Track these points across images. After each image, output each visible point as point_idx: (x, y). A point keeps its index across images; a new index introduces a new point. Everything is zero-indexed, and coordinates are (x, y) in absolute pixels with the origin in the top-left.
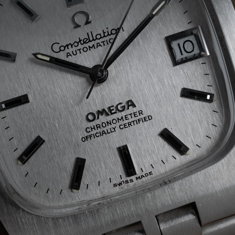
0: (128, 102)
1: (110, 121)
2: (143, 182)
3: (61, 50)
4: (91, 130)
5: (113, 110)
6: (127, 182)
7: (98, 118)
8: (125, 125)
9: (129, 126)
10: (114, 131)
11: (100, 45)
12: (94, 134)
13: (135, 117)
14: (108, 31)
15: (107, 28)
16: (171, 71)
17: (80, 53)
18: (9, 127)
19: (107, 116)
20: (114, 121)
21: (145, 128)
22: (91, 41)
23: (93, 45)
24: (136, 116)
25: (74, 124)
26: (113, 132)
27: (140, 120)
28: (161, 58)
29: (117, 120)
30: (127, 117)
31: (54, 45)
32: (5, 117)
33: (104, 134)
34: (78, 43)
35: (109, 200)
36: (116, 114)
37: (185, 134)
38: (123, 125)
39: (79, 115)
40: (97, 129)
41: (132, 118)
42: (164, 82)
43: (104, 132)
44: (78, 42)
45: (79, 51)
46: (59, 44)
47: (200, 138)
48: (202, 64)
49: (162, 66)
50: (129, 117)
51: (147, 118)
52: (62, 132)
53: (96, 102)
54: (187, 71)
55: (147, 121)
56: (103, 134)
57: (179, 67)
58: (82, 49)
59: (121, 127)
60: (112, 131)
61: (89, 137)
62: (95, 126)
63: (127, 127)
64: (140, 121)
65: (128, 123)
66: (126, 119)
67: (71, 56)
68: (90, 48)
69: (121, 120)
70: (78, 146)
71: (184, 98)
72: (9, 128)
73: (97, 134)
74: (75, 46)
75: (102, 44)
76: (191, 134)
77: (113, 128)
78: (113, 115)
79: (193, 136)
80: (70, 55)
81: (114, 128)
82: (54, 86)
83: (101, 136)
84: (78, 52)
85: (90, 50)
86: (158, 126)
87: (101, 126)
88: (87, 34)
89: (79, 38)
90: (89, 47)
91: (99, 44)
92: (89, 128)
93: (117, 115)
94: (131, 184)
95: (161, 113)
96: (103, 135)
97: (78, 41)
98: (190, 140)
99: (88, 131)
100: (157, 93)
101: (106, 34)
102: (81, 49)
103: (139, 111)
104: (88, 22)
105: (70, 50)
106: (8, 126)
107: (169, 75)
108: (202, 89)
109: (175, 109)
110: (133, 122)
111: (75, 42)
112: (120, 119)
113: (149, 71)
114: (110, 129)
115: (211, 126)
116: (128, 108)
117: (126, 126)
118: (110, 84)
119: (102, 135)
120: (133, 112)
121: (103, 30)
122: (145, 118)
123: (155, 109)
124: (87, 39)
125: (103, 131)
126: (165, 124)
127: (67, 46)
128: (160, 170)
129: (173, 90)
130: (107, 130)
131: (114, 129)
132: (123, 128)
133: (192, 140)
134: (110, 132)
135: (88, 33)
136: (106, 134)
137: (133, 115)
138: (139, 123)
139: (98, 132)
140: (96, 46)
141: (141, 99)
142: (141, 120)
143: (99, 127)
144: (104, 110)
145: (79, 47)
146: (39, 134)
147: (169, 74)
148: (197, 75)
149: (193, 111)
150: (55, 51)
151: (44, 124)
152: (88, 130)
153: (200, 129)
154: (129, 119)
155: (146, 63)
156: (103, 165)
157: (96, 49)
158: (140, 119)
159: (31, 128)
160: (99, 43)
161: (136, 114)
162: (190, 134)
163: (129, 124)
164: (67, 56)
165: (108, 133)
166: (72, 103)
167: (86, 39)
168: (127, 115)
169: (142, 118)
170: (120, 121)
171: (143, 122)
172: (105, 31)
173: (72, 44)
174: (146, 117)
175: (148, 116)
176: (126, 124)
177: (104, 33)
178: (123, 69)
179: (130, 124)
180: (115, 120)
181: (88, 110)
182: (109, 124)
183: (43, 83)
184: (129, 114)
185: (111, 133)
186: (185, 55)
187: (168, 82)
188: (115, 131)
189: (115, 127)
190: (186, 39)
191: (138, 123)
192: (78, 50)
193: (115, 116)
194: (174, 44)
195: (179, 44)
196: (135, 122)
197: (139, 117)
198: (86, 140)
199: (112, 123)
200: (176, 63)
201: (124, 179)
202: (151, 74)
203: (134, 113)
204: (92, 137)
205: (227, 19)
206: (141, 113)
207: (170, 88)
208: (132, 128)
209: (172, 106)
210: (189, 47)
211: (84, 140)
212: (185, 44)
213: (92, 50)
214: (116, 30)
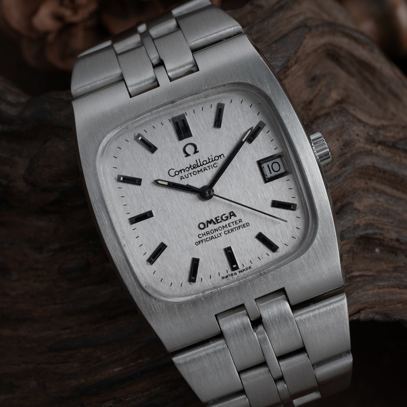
0: (230, 213)
1: (217, 228)
2: (244, 274)
3: (176, 175)
4: (202, 236)
5: (219, 219)
6: (232, 275)
7: (208, 226)
9: (232, 232)
11: (206, 169)
12: (204, 239)
13: (236, 224)
14: (212, 158)
15: (211, 156)
16: (263, 187)
17: (191, 176)
18: (138, 236)
19: (214, 224)
20: (220, 229)
21: (244, 233)
23: (201, 170)
25: (189, 232)
28: (255, 178)
29: (222, 227)
30: (230, 225)
31: (170, 171)
32: (136, 228)
34: (189, 168)
35: (219, 289)
37: (275, 236)
38: (227, 231)
39: (193, 225)
40: (207, 235)
41: (234, 225)
42: (258, 196)
46: (174, 169)
47: (288, 238)
48: (287, 180)
49: (256, 183)
51: (246, 225)
53: (205, 214)
54: (275, 187)
55: (246, 227)
57: (269, 184)
58: (192, 173)
59: (226, 233)
60: (219, 236)
61: (201, 241)
62: (206, 233)
66: (229, 227)
70: (193, 249)
71: (273, 208)
73: (207, 239)
74: (187, 171)
75: (208, 168)
78: (219, 224)
79: (282, 237)
80: (183, 178)
81: (220, 233)
82: (172, 203)
84: (189, 175)
85: (199, 173)
86: (254, 231)
87: (210, 233)
89: (190, 164)
90: (198, 171)
93: (222, 224)
94: (235, 276)
95: (256, 220)
97: (189, 166)
98: (280, 241)
101: (211, 160)
103: (239, 220)
104: (196, 152)
105: (183, 174)
107: (262, 191)
108: (288, 200)
110: (234, 229)
111: (187, 168)
112: (225, 226)
113: (246, 188)
114: (217, 234)
115: (295, 229)
116: (231, 218)
117: (229, 232)
119: (211, 239)
120: (234, 221)
121: (208, 157)
122: (244, 225)
123: (252, 217)
125: (211, 237)
126: (259, 229)
127: (181, 171)
128: (257, 264)
129: (265, 202)
130: (215, 235)
135: (196, 160)
136: (214, 239)
137: (234, 223)
138: (240, 229)
139: (208, 237)
140: (203, 170)
141: (240, 210)
142: (241, 226)
144: (212, 220)
145: (190, 172)
146: (162, 241)
148: (283, 190)
150: (171, 175)
152: (200, 236)
153: (287, 232)
155: (243, 182)
156: (213, 263)
157: (203, 172)
159: (156, 236)
161: (237, 222)
162: (279, 236)
164: (181, 179)
165: (216, 238)
166: (187, 216)
167: (195, 165)
168: (230, 223)
170: (224, 228)
171: (242, 228)
173: (184, 169)
175: (246, 223)
176: (229, 230)
177: (209, 159)
178: (225, 188)
179: (232, 230)
181: (200, 220)
182: (216, 231)
184: (232, 223)
185: (218, 238)
186: (274, 174)
187: (261, 196)
188: (221, 236)
190: (274, 161)
193: (220, 225)
194: (265, 165)
195: (268, 166)
196: (236, 229)
197: (239, 224)
198: (199, 244)
199: (218, 230)
200: (267, 180)
201: (230, 272)
202: (247, 190)
204: (203, 241)
205: (302, 148)
206: (241, 221)
207: (263, 201)
208: (234, 233)
210: (276, 167)
211: (197, 244)
212: (273, 165)
213: (201, 173)
214: (218, 157)
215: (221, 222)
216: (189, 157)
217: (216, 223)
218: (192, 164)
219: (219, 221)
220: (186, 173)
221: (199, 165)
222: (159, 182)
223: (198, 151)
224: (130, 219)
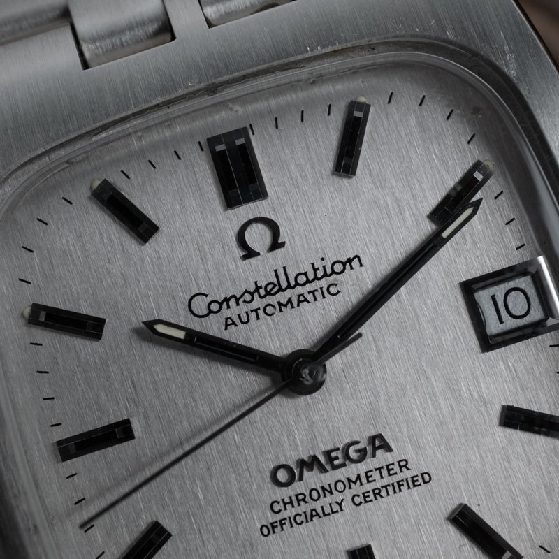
0: (372, 439)
1: (329, 485)
3: (211, 312)
4: (283, 508)
5: (337, 458)
7: (301, 479)
8: (366, 495)
9: (376, 499)
10: (339, 510)
11: (306, 300)
12: (290, 518)
13: (390, 475)
14: (324, 267)
15: (323, 259)
16: (477, 363)
17: (258, 318)
18: (84, 499)
19: (322, 473)
20: (340, 486)
21: (415, 504)
22: (284, 290)
23: (290, 300)
24: (391, 472)
25: (242, 492)
26: (337, 512)
27: (401, 483)
28: (453, 333)
29: (346, 482)
30: (371, 476)
31: (195, 298)
32: (76, 474)
33: (314, 519)
34: (252, 294)
36: (343, 469)
37: (512, 520)
38: (361, 496)
39: (254, 471)
40: (299, 505)
41: (382, 477)
42: (460, 390)
43: (314, 513)
44: (252, 291)
45: (254, 313)
46: (206, 296)
47: (549, 528)
48: (551, 346)
49: (455, 351)
50: (376, 475)
51: (420, 478)
52: (212, 513)
53: (294, 438)
54: (516, 365)
55: (420, 485)
56: (312, 516)
57: (495, 355)
58: (262, 309)
59: (357, 500)
60: (334, 510)
61: (278, 524)
62: (294, 499)
63: (371, 501)
64: (403, 485)
65: (373, 490)
66: (368, 482)
67: (236, 325)
68: (282, 307)
69: (355, 483)
70: (252, 548)
71: (508, 431)
72: (84, 501)
73: (297, 518)
74: (245, 301)
75: (310, 297)
76: (527, 520)
77: (337, 503)
78: (337, 471)
79: (532, 523)
80: (234, 323)
81: (339, 502)
82: (193, 398)
83: (307, 521)
84: (253, 315)
85: (281, 311)
86: (445, 500)
87: (308, 499)
88: (274, 274)
89: (256, 283)
90: (280, 304)
91: (304, 297)
92: (278, 503)
93: (347, 471)
95: (452, 466)
96: (312, 520)
97: (252, 289)
98: (525, 534)
99: (276, 510)
100: (443, 417)
101: (320, 274)
102: (259, 309)
103: (399, 462)
104: (276, 245)
105: (234, 311)
106: (82, 498)
107: (473, 375)
108: (553, 407)
109: (487, 457)
110: (384, 489)
111: (246, 291)
112: (354, 480)
113: (424, 364)
114: (330, 505)
116: (374, 455)
117: (368, 499)
118: (330, 395)
119: (309, 519)
120: (384, 464)
121: (313, 264)
122: (415, 479)
123: (439, 456)
124: (275, 286)
125: (312, 511)
126: (462, 495)
127: (227, 300)
129: (482, 409)
130: (322, 507)
131: (340, 505)
132: (361, 503)
133: (529, 535)
134: (330, 511)
135: (276, 271)
136: (320, 517)
137: (384, 471)
138: (400, 490)
139: (300, 513)
140: (295, 302)
141: (405, 430)
142: (405, 483)
143: (304, 500)
145: (255, 305)
146: (156, 516)
147: (471, 371)
148: (538, 374)
149: (529, 462)
150: (197, 314)
151: (170, 492)
152: (276, 507)
153: (548, 508)
154: (375, 481)
155: (415, 345)
157: (296, 308)
158: (403, 481)
159: (138, 502)
160: (302, 295)
161: (393, 469)
162: (524, 519)
163: (375, 494)
164: (227, 326)
165: (325, 515)
166: (237, 441)
167: (272, 286)
168: (372, 471)
169: (407, 479)
170: (352, 485)
171: (409, 488)
172: (318, 265)
173: (238, 296)
174: (417, 476)
175: (422, 475)
176: (369, 492)
177: (315, 270)
178: (362, 359)
179: (377, 493)
180: (341, 483)
181: (277, 457)
182: (326, 493)
183: (169, 390)
184: (376, 469)
185: (332, 516)
186: (510, 323)
187: (469, 390)
188: (341, 510)
189: (342, 500)
190: (512, 284)
191: (397, 490)
192: (252, 311)
193: (341, 474)
194: (483, 297)
195: (493, 298)
196: (390, 489)
197: (400, 477)
198: (271, 532)
199: (334, 491)
200: (488, 343)
202: (428, 370)
203: (387, 466)
204: (285, 523)
206: (405, 466)
207: (475, 406)
208: (384, 502)
209: (479, 450)
210: (517, 303)
211: (265, 531)
212: (508, 298)
213: (287, 310)
214: (344, 264)
215: (343, 465)
216: (253, 260)
217: (328, 467)
218: (262, 283)
219: (336, 462)
220: (244, 308)
221: (284, 285)
222: (160, 328)
223: (283, 244)
224: (59, 443)
